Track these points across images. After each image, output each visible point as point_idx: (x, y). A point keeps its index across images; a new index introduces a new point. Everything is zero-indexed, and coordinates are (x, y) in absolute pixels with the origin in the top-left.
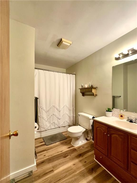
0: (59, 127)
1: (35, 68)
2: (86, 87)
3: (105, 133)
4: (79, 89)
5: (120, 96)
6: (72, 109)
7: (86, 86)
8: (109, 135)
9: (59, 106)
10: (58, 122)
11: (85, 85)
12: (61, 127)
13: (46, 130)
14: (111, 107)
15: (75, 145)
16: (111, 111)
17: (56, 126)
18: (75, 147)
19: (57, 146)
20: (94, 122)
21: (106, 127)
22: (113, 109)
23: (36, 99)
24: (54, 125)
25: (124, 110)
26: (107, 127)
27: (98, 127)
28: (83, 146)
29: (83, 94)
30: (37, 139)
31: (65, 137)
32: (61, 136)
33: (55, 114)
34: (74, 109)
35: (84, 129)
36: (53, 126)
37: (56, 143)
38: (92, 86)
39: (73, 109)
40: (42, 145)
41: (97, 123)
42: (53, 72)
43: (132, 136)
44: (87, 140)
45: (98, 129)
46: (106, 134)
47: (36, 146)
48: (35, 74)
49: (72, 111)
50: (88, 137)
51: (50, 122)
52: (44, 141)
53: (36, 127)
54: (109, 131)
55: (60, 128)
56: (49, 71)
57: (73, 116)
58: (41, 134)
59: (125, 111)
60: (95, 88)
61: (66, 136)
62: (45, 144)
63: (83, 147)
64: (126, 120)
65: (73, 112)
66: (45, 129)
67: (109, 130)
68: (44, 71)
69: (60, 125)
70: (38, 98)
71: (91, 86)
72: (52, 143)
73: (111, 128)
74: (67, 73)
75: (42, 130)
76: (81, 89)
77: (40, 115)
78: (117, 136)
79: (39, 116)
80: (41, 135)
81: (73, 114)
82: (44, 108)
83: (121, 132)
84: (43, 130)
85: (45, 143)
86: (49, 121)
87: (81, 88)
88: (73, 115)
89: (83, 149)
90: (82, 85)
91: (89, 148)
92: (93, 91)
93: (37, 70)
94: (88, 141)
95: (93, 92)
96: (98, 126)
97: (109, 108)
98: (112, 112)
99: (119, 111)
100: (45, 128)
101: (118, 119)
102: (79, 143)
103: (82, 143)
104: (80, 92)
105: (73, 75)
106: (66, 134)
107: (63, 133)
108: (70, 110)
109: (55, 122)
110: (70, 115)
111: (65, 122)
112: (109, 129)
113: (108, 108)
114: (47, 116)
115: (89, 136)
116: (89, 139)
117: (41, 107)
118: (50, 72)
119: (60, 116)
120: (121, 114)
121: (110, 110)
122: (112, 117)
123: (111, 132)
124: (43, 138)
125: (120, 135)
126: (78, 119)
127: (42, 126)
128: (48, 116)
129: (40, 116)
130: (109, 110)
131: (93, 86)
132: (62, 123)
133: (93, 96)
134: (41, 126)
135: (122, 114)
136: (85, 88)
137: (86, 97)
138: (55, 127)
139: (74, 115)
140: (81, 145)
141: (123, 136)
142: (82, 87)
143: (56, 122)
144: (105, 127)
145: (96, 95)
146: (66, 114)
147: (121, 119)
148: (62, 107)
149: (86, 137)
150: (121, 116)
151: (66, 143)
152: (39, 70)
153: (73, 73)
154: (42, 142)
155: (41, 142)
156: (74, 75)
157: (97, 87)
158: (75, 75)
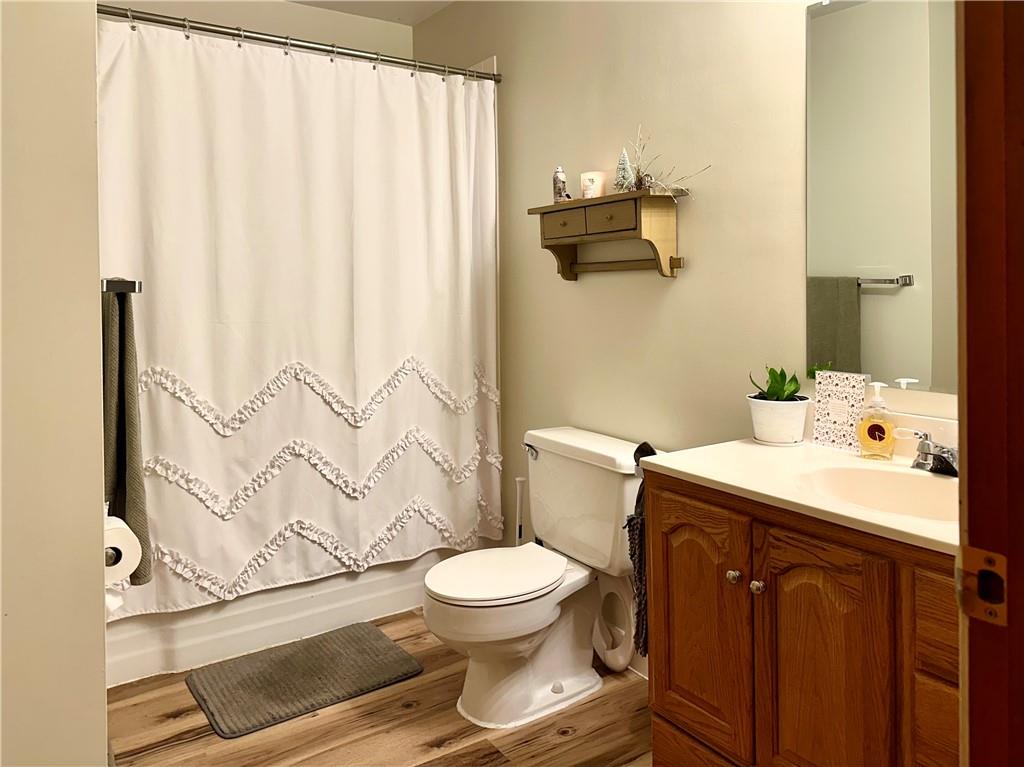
0: (352, 575)
1: (103, 10)
2: (594, 192)
3: (731, 574)
4: (531, 212)
5: (907, 281)
6: (472, 403)
7: (594, 185)
8: (755, 584)
9: (351, 372)
10: (337, 519)
11: (585, 177)
12: (370, 569)
13: (222, 604)
14: (795, 361)
15: (490, 721)
16: (792, 398)
17: (322, 565)
18: (489, 737)
19: (326, 734)
20: (650, 490)
21: (735, 517)
22: (811, 375)
23: (119, 294)
24: (304, 555)
25: (903, 382)
26: (745, 519)
27: (675, 529)
28: (564, 725)
29: (571, 262)
30: (131, 685)
31: (408, 658)
32: (362, 652)
33: (303, 452)
34: (494, 397)
35: (577, 567)
36: (287, 561)
37: (313, 709)
38: (640, 182)
39: (482, 398)
40: (179, 739)
41: (666, 495)
42: (279, 51)
43: (918, 565)
44: (602, 669)
45: (676, 541)
46: (740, 579)
47: (118, 750)
48: (103, 68)
49: (468, 423)
50: (614, 646)
51: (255, 528)
52: (201, 706)
53: (116, 556)
54: (758, 550)
55: (362, 580)
56: (246, 45)
57: (484, 468)
58: (168, 638)
59: (910, 386)
60: (668, 202)
61: (409, 648)
62: (212, 729)
63: (564, 733)
64: (911, 462)
65: (482, 430)
66: (213, 589)
67: (757, 545)
68: (195, 36)
69: (358, 549)
70: (131, 286)
71: (632, 179)
72: (283, 710)
73: (771, 524)
74: (421, 64)
75: (184, 597)
76: (544, 213)
77: (157, 461)
78: (818, 581)
79: (154, 471)
80: (169, 655)
81: (483, 444)
82: (203, 396)
83: (844, 545)
84: (191, 603)
85: (210, 715)
86: (249, 519)
87: (548, 200)
88: (484, 452)
89: (560, 745)
90: (562, 177)
91: (620, 733)
92: (653, 225)
93: (124, 26)
94: (614, 684)
95: (645, 235)
96: (673, 521)
97: (783, 374)
98: (802, 399)
99: (860, 390)
100: (206, 584)
101: (849, 458)
102: (526, 701)
103: (560, 696)
104: (544, 238)
105: (475, 84)
106: (418, 636)
107: (386, 630)
108: (451, 411)
109: (307, 523)
110: (456, 454)
111: (410, 525)
112: (758, 531)
113: (772, 372)
114: (229, 472)
115: (623, 633)
116: (618, 658)
117: (169, 385)
118: (257, 47)
119: (355, 467)
120: (872, 416)
121: (789, 388)
122: (806, 443)
123: (773, 553)
124: (188, 677)
125: (840, 570)
126: (525, 485)
127: (178, 562)
128: (238, 471)
129: (159, 468)
130: (779, 389)
131: (647, 182)
132: (382, 532)
133: (652, 277)
134: (167, 559)
135: (882, 417)
136: (587, 206)
137: (593, 285)
138: (307, 567)
139: (494, 460)
140: (549, 717)
141: (860, 573)
142: (558, 192)
143: (320, 523)
144: (730, 519)
145: (675, 263)
146: (414, 449)
147: (873, 456)
148: (373, 379)
149: (600, 642)
150: (876, 432)
151: (408, 706)
152: (141, 26)
153: (481, 68)
154: (176, 715)
155: (170, 710)
156: (490, 84)
157: (681, 193)
158: (497, 79)
